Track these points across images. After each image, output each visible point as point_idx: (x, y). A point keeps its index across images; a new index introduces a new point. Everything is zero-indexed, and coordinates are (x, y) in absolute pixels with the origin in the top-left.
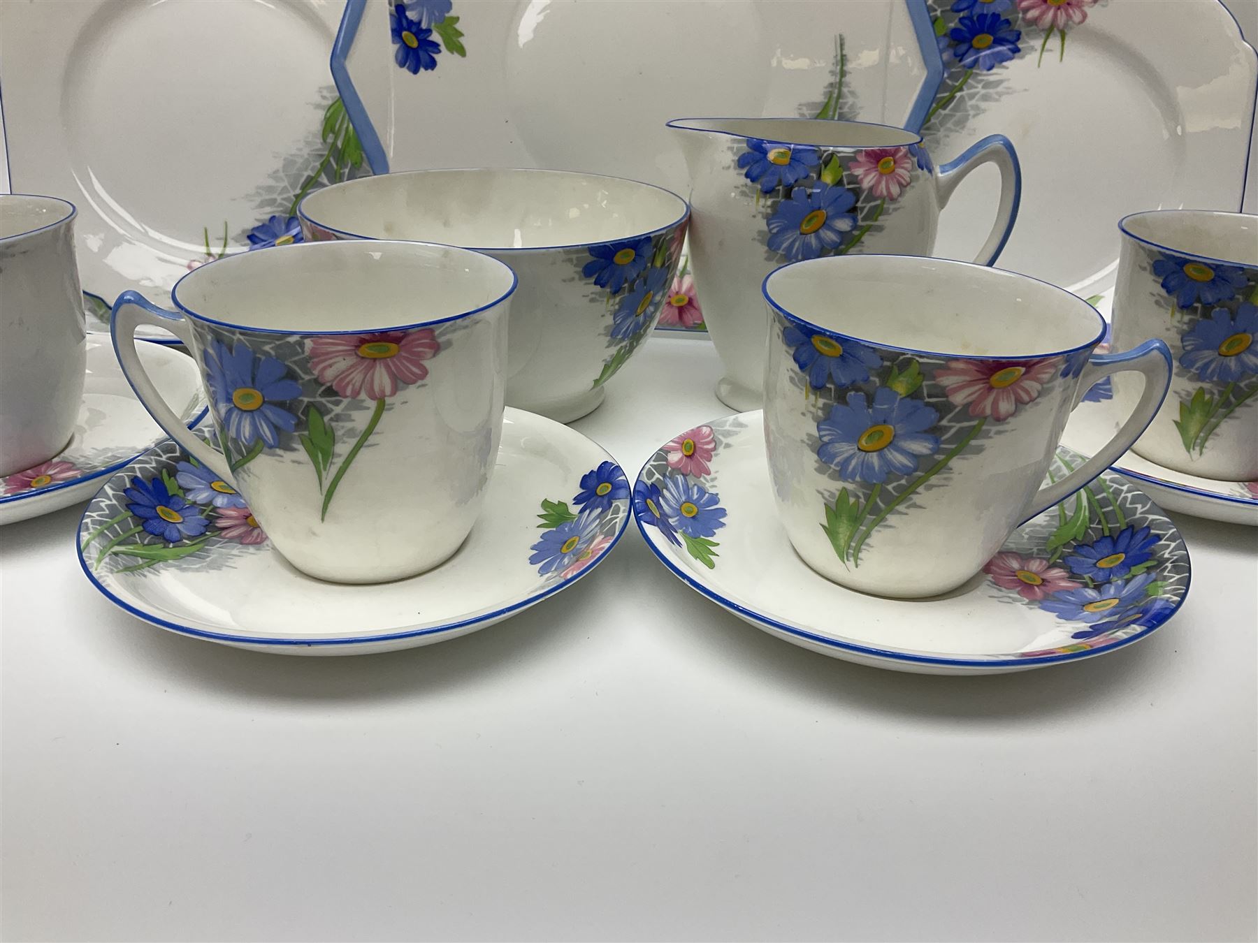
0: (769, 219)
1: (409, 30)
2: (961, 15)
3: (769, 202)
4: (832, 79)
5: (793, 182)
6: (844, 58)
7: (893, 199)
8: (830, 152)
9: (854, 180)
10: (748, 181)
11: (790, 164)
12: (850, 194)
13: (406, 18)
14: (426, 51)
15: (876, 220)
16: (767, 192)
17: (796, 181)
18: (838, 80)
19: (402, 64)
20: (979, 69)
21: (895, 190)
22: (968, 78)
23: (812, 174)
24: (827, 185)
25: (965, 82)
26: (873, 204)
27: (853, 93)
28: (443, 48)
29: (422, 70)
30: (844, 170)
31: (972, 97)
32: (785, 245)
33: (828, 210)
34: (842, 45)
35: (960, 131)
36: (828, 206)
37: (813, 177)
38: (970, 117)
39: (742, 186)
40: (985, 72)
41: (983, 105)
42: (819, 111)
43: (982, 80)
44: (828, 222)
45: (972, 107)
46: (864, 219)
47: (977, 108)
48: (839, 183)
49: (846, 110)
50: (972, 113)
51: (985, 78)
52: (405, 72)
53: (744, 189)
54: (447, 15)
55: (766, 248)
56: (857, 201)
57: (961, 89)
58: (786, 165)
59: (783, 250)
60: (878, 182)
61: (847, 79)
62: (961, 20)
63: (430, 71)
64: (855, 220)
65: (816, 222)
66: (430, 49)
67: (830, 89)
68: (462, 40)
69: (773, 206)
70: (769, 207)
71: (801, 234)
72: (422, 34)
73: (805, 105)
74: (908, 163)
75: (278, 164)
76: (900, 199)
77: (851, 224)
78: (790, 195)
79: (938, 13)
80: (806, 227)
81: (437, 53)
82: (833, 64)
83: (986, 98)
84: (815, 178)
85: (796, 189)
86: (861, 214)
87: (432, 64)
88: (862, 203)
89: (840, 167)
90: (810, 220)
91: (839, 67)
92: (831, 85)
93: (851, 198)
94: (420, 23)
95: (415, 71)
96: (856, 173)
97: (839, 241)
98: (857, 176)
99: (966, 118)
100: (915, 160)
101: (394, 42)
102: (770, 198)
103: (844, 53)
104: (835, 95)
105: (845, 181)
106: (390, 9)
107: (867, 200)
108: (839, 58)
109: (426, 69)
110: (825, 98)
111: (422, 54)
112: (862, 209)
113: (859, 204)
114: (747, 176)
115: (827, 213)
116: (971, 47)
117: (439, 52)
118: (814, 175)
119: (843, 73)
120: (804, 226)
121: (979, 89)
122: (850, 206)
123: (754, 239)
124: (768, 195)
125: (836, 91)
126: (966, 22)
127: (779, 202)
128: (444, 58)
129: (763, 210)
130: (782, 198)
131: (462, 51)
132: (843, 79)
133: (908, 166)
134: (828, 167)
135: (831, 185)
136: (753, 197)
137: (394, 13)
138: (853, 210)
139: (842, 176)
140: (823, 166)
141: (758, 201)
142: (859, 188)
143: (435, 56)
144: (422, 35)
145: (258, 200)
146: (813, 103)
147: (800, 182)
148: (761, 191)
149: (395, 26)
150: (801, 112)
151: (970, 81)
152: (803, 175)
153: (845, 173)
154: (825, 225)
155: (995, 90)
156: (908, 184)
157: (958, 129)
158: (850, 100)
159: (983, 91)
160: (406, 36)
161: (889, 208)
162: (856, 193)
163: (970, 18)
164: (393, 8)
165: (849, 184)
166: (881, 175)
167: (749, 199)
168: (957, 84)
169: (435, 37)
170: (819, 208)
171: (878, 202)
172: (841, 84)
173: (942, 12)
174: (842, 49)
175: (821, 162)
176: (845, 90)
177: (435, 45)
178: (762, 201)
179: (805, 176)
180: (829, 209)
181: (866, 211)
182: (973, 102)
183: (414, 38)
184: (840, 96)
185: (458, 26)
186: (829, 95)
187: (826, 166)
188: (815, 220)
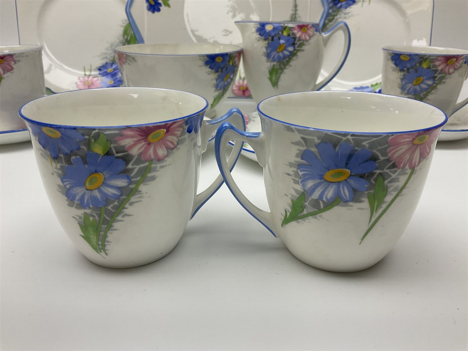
0: (267, 48)
5: (274, 35)
7: (307, 41)
8: (286, 26)
9: (294, 34)
12: (292, 39)
14: (158, 8)
15: (302, 48)
16: (266, 39)
19: (149, 10)
21: (307, 38)
23: (280, 33)
24: (285, 36)
26: (300, 42)
28: (163, 5)
29: (156, 12)
33: (285, 44)
44: (286, 48)
46: (298, 47)
48: (289, 35)
52: (150, 13)
53: (259, 38)
56: (295, 41)
58: (272, 31)
59: (272, 58)
60: (302, 35)
63: (158, 12)
64: (294, 47)
65: (282, 48)
66: (158, 5)
68: (169, 2)
71: (277, 52)
75: (108, 45)
77: (293, 49)
78: (273, 40)
80: (278, 50)
81: (161, 7)
85: (275, 37)
89: (288, 30)
90: (280, 48)
93: (293, 40)
95: (154, 13)
96: (294, 32)
97: (289, 55)
100: (315, 28)
102: (267, 41)
105: (291, 34)
107: (298, 41)
112: (297, 44)
114: (259, 35)
128: (163, 8)
129: (265, 45)
131: (169, 6)
133: (312, 30)
136: (261, 41)
138: (294, 44)
142: (295, 37)
145: (102, 57)
147: (276, 35)
148: (264, 39)
152: (277, 33)
153: (290, 32)
156: (312, 36)
161: (306, 44)
165: (292, 36)
166: (303, 33)
169: (160, 1)
171: (302, 42)
175: (282, 29)
177: (160, 4)
178: (264, 42)
187: (284, 30)
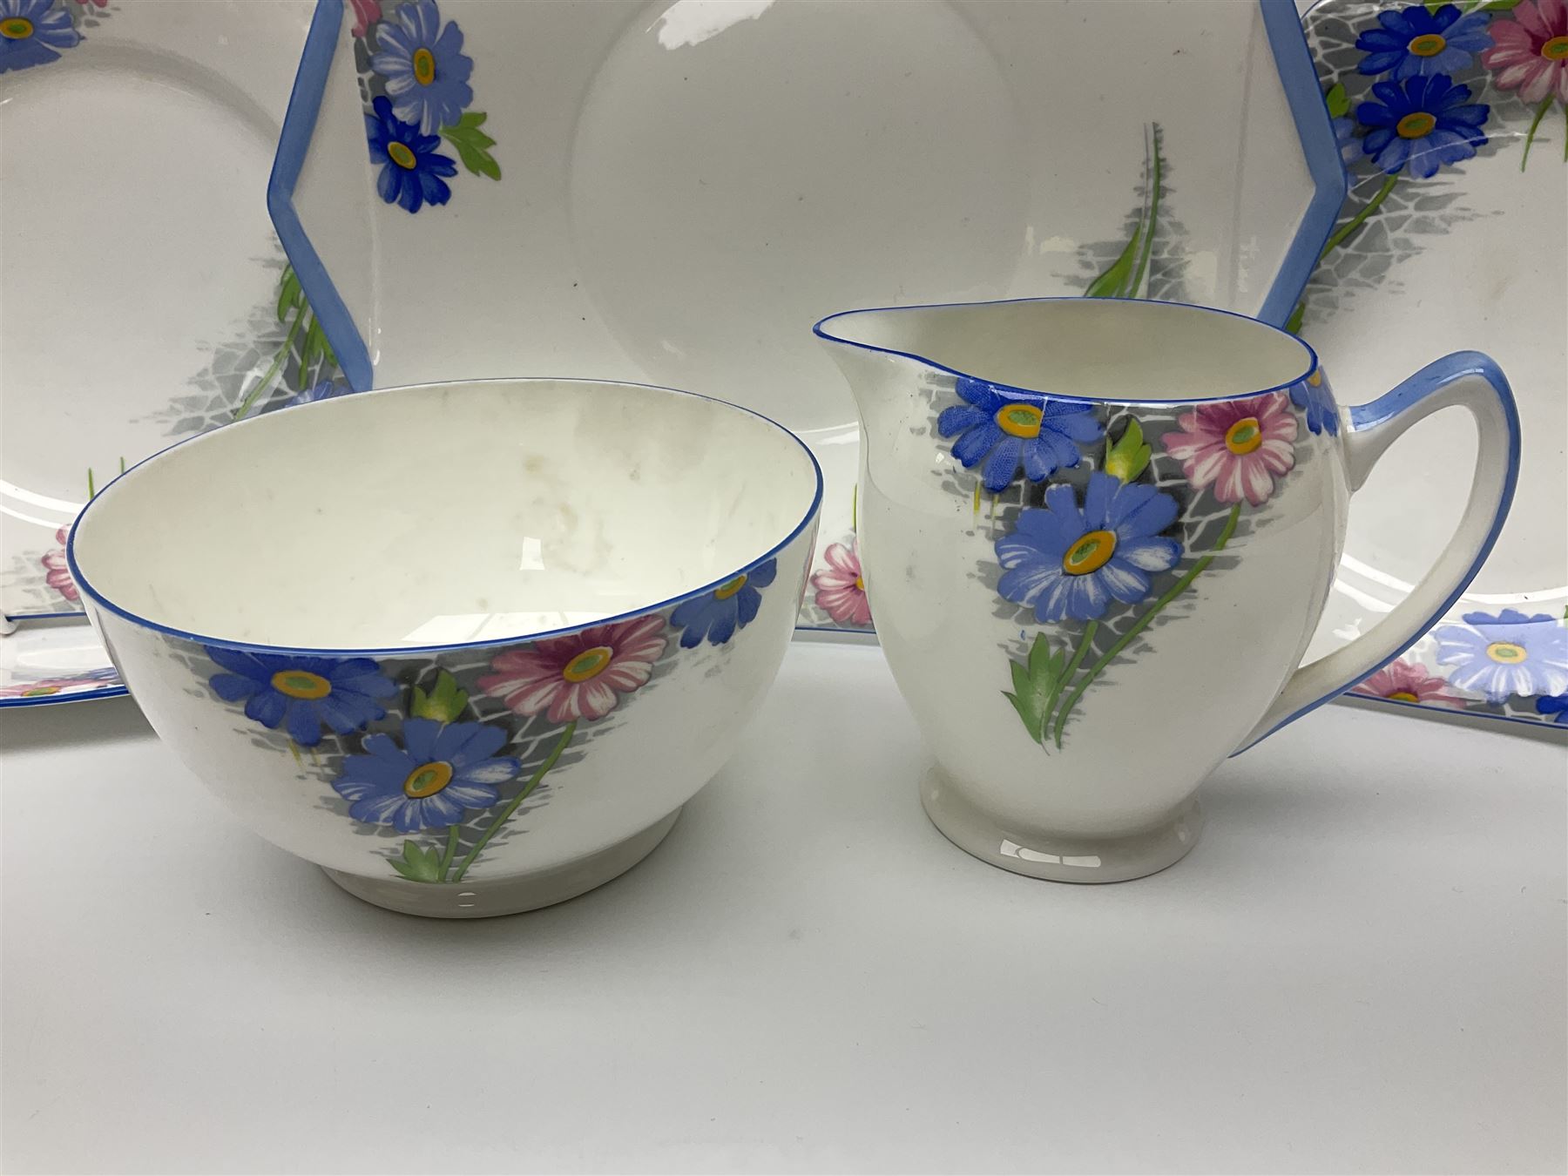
0: (1000, 541)
1: (400, 139)
2: (1377, 78)
3: (1000, 509)
4: (1140, 202)
5: (1046, 473)
6: (1161, 164)
7: (1256, 504)
8: (1124, 413)
9: (1174, 469)
10: (958, 464)
11: (1040, 437)
12: (1169, 498)
13: (394, 119)
14: (432, 174)
15: (1222, 547)
16: (994, 490)
17: (1053, 472)
18: (1150, 203)
19: (390, 197)
20: (1409, 174)
21: (1261, 484)
22: (1390, 190)
23: (1085, 459)
24: (1116, 480)
25: (1383, 198)
26: (1214, 516)
27: (1178, 227)
28: (460, 166)
29: (425, 205)
30: (1153, 451)
31: (1396, 224)
32: (1033, 592)
33: (1119, 530)
34: (1157, 141)
35: (1376, 286)
36: (1121, 523)
37: (1088, 464)
38: (1394, 261)
39: (947, 472)
40: (1420, 180)
41: (1417, 240)
42: (1117, 258)
43: (1417, 195)
44: (1119, 554)
45: (1396, 242)
46: (1194, 548)
47: (1406, 244)
48: (1143, 477)
49: (1165, 255)
50: (1396, 252)
51: (1422, 191)
52: (395, 210)
53: (950, 478)
54: (464, 111)
55: (994, 594)
56: (1181, 512)
57: (1376, 211)
58: (1035, 438)
59: (1029, 602)
60: (1227, 471)
61: (1168, 201)
62: (1376, 88)
63: (439, 206)
64: (1177, 549)
65: (1094, 555)
66: (437, 169)
67: (1137, 220)
68: (491, 151)
69: (1008, 516)
70: (998, 518)
71: (1066, 574)
72: (422, 145)
73: (1091, 247)
74: (1289, 425)
75: (207, 360)
76: (1272, 501)
77: (1169, 557)
78: (1042, 498)
79: (1335, 77)
80: (1074, 561)
81: (449, 176)
82: (1142, 175)
83: (1423, 227)
84: (1093, 467)
85: (1054, 486)
86: (1189, 537)
87: (443, 195)
88: (1192, 515)
89: (1144, 444)
90: (1082, 550)
91: (1151, 182)
92: (1138, 212)
93: (1169, 506)
94: (417, 126)
95: (414, 208)
96: (1179, 456)
97: (1143, 589)
98: (1183, 461)
99: (1386, 264)
100: (1304, 415)
101: (373, 161)
102: (999, 502)
103: (1162, 155)
104: (1146, 230)
105: (1156, 472)
106: (364, 107)
107: (1202, 510)
108: (1152, 164)
109: (433, 203)
110: (1126, 235)
111: (426, 181)
112: (1192, 527)
113: (1186, 519)
114: (956, 453)
115: (1118, 536)
116: (1395, 134)
117: (455, 172)
118: (1091, 461)
119: (1160, 192)
120: (1070, 561)
121: (1410, 209)
122: (1165, 521)
123: (971, 575)
124: (997, 497)
125: (1148, 223)
126: (1387, 91)
127: (1020, 510)
128: (462, 183)
129: (989, 523)
130: (1025, 505)
131: (494, 171)
132: (1160, 202)
133: (1289, 431)
134: (1121, 444)
135: (1126, 482)
136: (966, 496)
137: (373, 112)
138: (1171, 532)
139: (1150, 463)
140: (1109, 443)
141: (977, 507)
142: (1186, 485)
143: (446, 180)
144: (422, 147)
145: (175, 420)
146: (1105, 243)
147: (1062, 473)
148: (983, 485)
149: (374, 134)
150: (1084, 258)
151: (1392, 195)
152: (1066, 458)
153: (1154, 457)
154: (1115, 558)
155: (1441, 212)
156: (1290, 469)
157: (1368, 281)
158: (1173, 239)
159: (1417, 215)
160: (394, 148)
161: (1249, 522)
162: (1180, 496)
163: (1393, 84)
164: (370, 103)
165: (1163, 478)
166: (1232, 457)
167: (960, 498)
168: (1369, 202)
169: (446, 148)
170: (1102, 527)
171: (1227, 512)
172: (1155, 209)
173: (1341, 75)
174: (1157, 150)
175: (1105, 433)
176: (1163, 221)
177: (447, 163)
178: (986, 506)
179: (1071, 464)
180: (1124, 529)
181: (1200, 530)
182: (1399, 234)
183: (409, 152)
184: (1154, 231)
185: (486, 129)
186: (1135, 229)
187: (1115, 443)
188: (1094, 549)
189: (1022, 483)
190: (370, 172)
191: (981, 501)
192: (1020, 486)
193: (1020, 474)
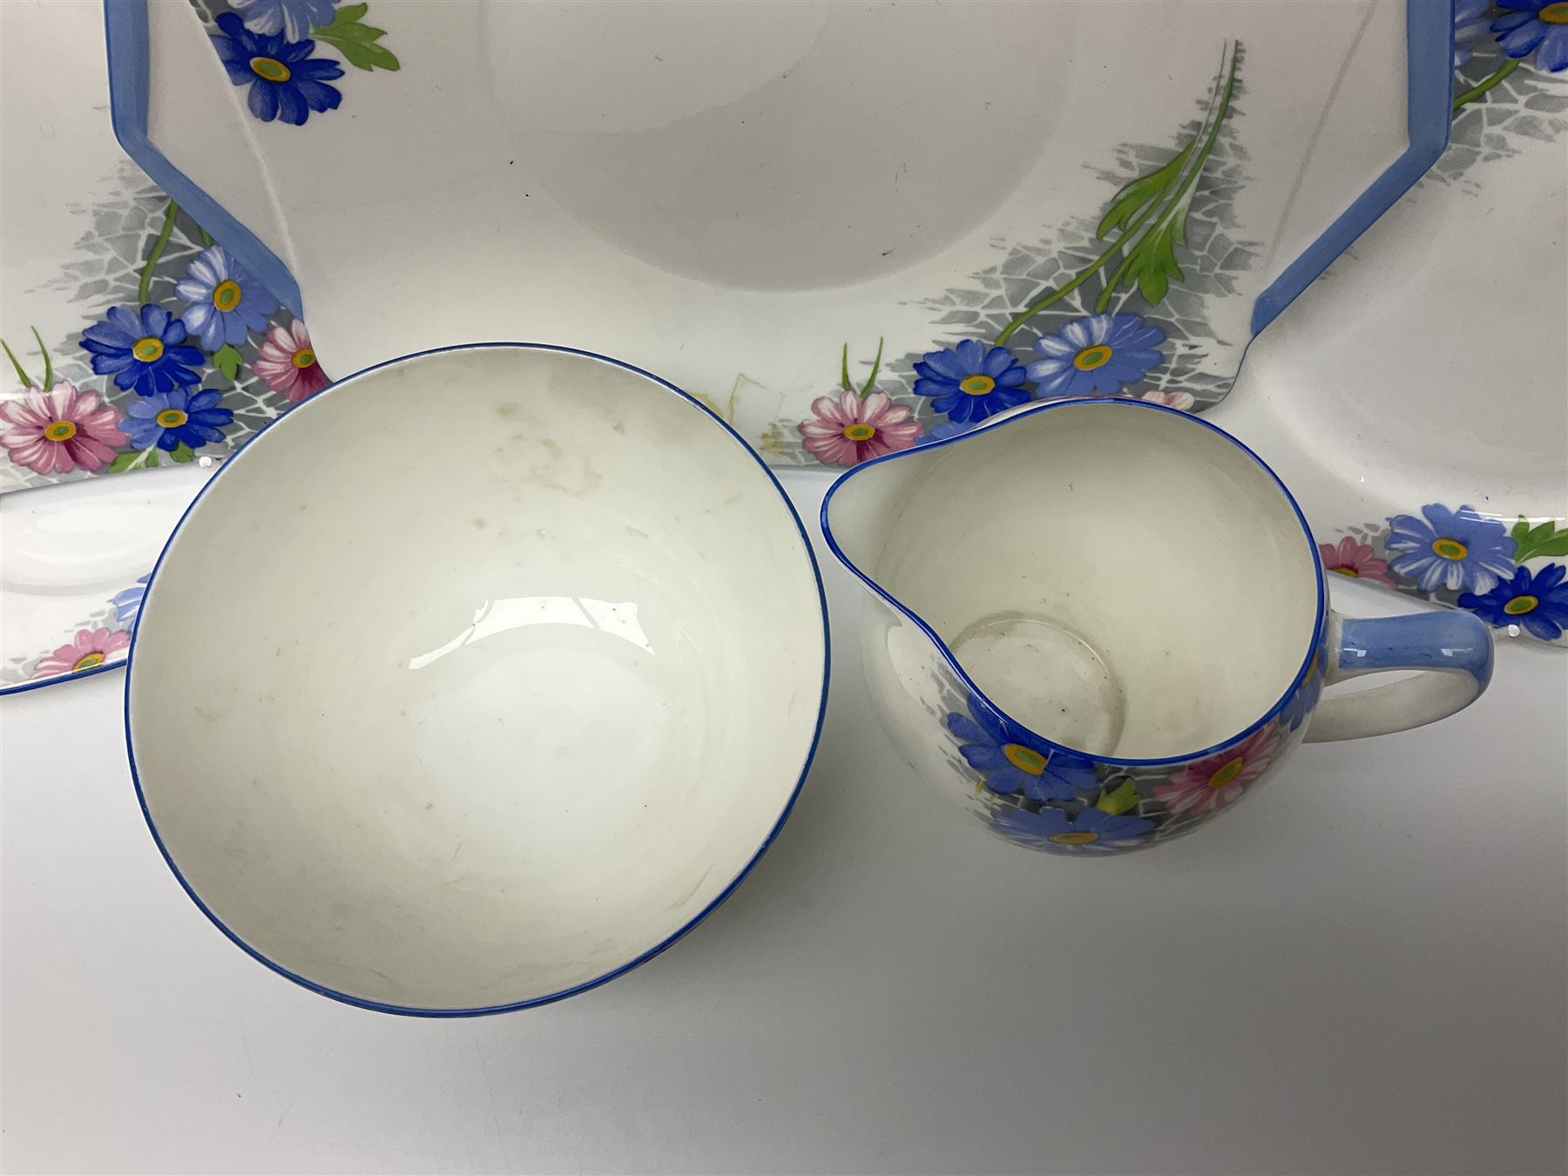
0: (996, 813)
1: (262, 52)
3: (999, 801)
4: (1201, 116)
5: (1044, 799)
6: (1236, 84)
8: (1122, 774)
10: (963, 759)
11: (1041, 776)
12: (1148, 821)
13: (249, 33)
14: (312, 80)
17: (1050, 799)
18: (1213, 119)
19: (268, 115)
20: (1534, 63)
22: (1504, 77)
23: (1081, 798)
24: (1105, 813)
25: (1494, 85)
27: (1239, 151)
28: (345, 65)
29: (313, 115)
30: (1142, 798)
31: (1496, 118)
33: (1101, 834)
34: (1236, 61)
35: (1451, 181)
36: (1103, 831)
37: (1082, 801)
38: (1479, 158)
39: (953, 757)
40: (1545, 73)
41: (1513, 140)
42: (1164, 165)
43: (1535, 89)
45: (1489, 138)
47: (1500, 143)
49: (1218, 174)
50: (1485, 150)
51: (1541, 85)
52: (280, 129)
54: (337, 6)
57: (1480, 98)
58: (1036, 776)
60: (1205, 798)
61: (1235, 123)
63: (330, 111)
66: (319, 73)
67: (1194, 133)
68: (382, 42)
69: (1006, 807)
70: (996, 804)
72: (296, 57)
73: (1132, 147)
74: (1271, 744)
76: (1239, 798)
81: (335, 78)
82: (1210, 90)
83: (1527, 128)
84: (1086, 804)
85: (1049, 807)
87: (332, 100)
89: (1134, 794)
90: (1067, 837)
91: (1219, 100)
92: (1196, 125)
93: (1149, 824)
94: (282, 34)
95: (301, 120)
96: (1164, 799)
98: (1166, 802)
99: (1469, 159)
101: (236, 83)
102: (999, 797)
103: (1238, 75)
104: (1201, 145)
106: (207, 29)
108: (1224, 82)
109: (322, 110)
110: (1177, 145)
111: (306, 89)
116: (1537, 17)
117: (342, 73)
118: (1085, 800)
119: (1226, 111)
121: (1520, 106)
124: (997, 794)
125: (1205, 138)
127: (1017, 808)
128: (353, 82)
129: (987, 800)
130: (1021, 807)
131: (390, 62)
132: (1225, 122)
133: (1272, 747)
134: (1113, 793)
135: (1113, 814)
136: (970, 780)
137: (220, 32)
139: (1137, 805)
140: (1103, 792)
141: (978, 790)
142: (1167, 813)
143: (335, 83)
144: (293, 55)
146: (1152, 147)
147: (1058, 802)
149: (228, 55)
150: (1123, 157)
151: (1505, 83)
152: (1063, 795)
153: (1142, 801)
155: (1550, 116)
157: (1445, 175)
158: (1231, 161)
159: (1526, 113)
160: (258, 64)
162: (1159, 819)
164: (212, 23)
165: (1147, 812)
166: (1212, 788)
167: (963, 777)
168: (1475, 85)
169: (324, 50)
170: (1086, 831)
172: (1217, 127)
174: (1234, 69)
175: (1102, 785)
176: (1224, 141)
177: (331, 68)
178: (986, 794)
179: (1067, 799)
180: (1105, 833)
182: (1496, 130)
183: (280, 66)
184: (1211, 147)
185: (369, 20)
186: (1188, 142)
187: (1108, 793)
189: (1021, 797)
190: (236, 96)
191: (983, 791)
192: (1019, 799)
193: (1021, 792)
